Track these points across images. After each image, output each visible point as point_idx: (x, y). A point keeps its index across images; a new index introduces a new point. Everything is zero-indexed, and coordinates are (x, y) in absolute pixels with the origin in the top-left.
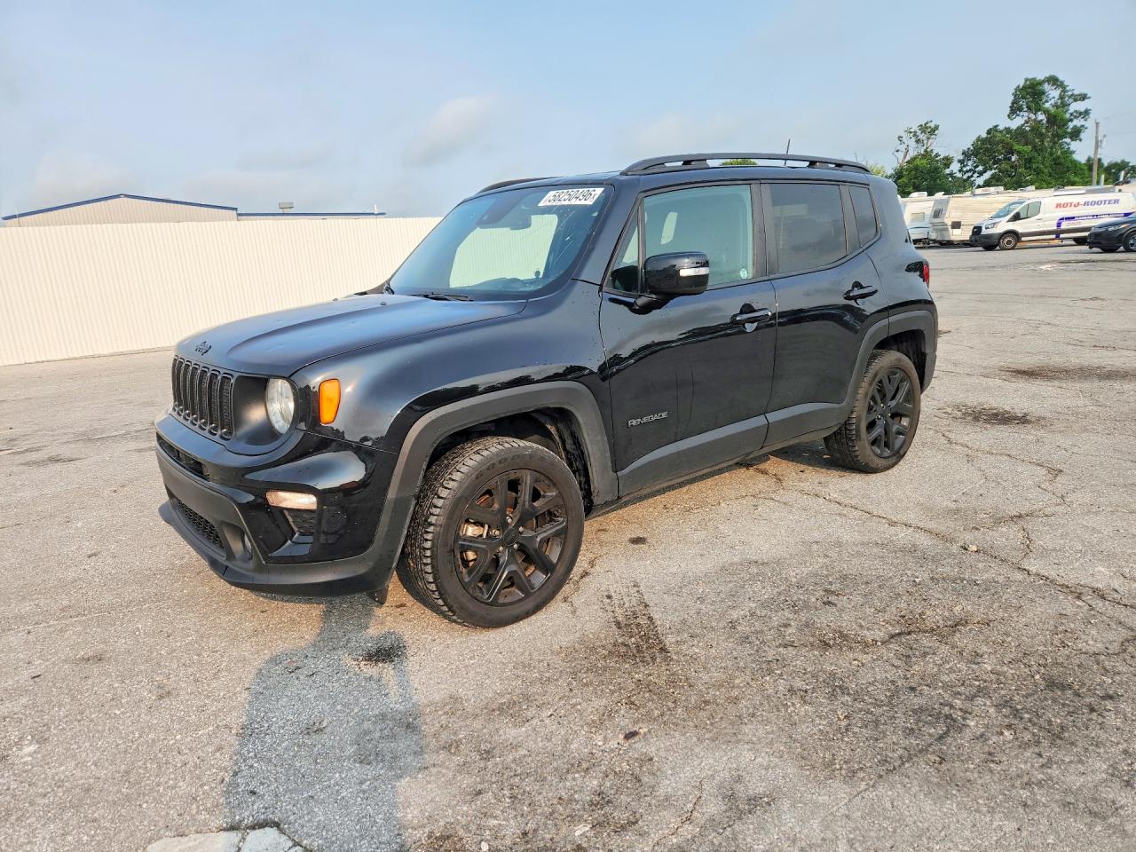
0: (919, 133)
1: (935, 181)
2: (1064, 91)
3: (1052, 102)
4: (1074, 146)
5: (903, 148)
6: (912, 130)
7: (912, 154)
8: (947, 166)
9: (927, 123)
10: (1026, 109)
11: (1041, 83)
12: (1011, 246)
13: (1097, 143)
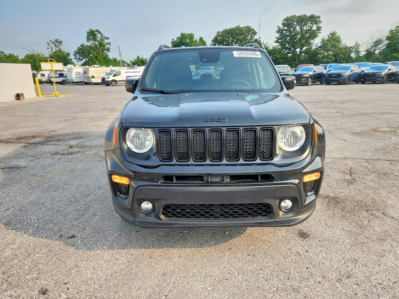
0: (55, 42)
1: (66, 61)
2: (102, 35)
3: (99, 38)
4: (108, 53)
5: (50, 47)
6: (52, 41)
7: (54, 50)
8: (69, 56)
9: (57, 39)
10: (92, 40)
11: (94, 31)
12: (115, 85)
13: (120, 53)
